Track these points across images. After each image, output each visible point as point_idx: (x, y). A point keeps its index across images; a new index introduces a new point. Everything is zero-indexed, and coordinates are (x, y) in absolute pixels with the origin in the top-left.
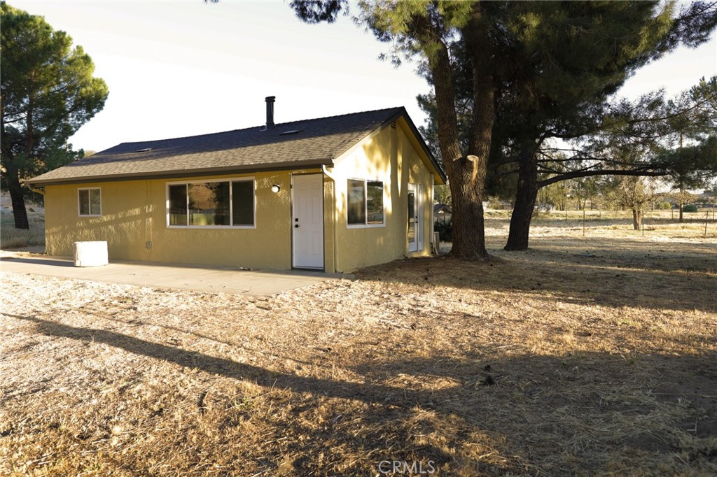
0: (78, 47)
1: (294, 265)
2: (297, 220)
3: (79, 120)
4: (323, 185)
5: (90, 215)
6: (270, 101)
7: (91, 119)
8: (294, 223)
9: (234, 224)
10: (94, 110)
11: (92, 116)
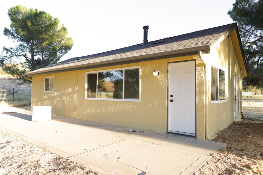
0: (62, 25)
1: (169, 130)
2: (172, 96)
3: (61, 54)
4: (196, 69)
5: (49, 91)
6: (146, 28)
7: (66, 53)
8: (170, 98)
9: (125, 98)
10: (68, 50)
11: (67, 52)
